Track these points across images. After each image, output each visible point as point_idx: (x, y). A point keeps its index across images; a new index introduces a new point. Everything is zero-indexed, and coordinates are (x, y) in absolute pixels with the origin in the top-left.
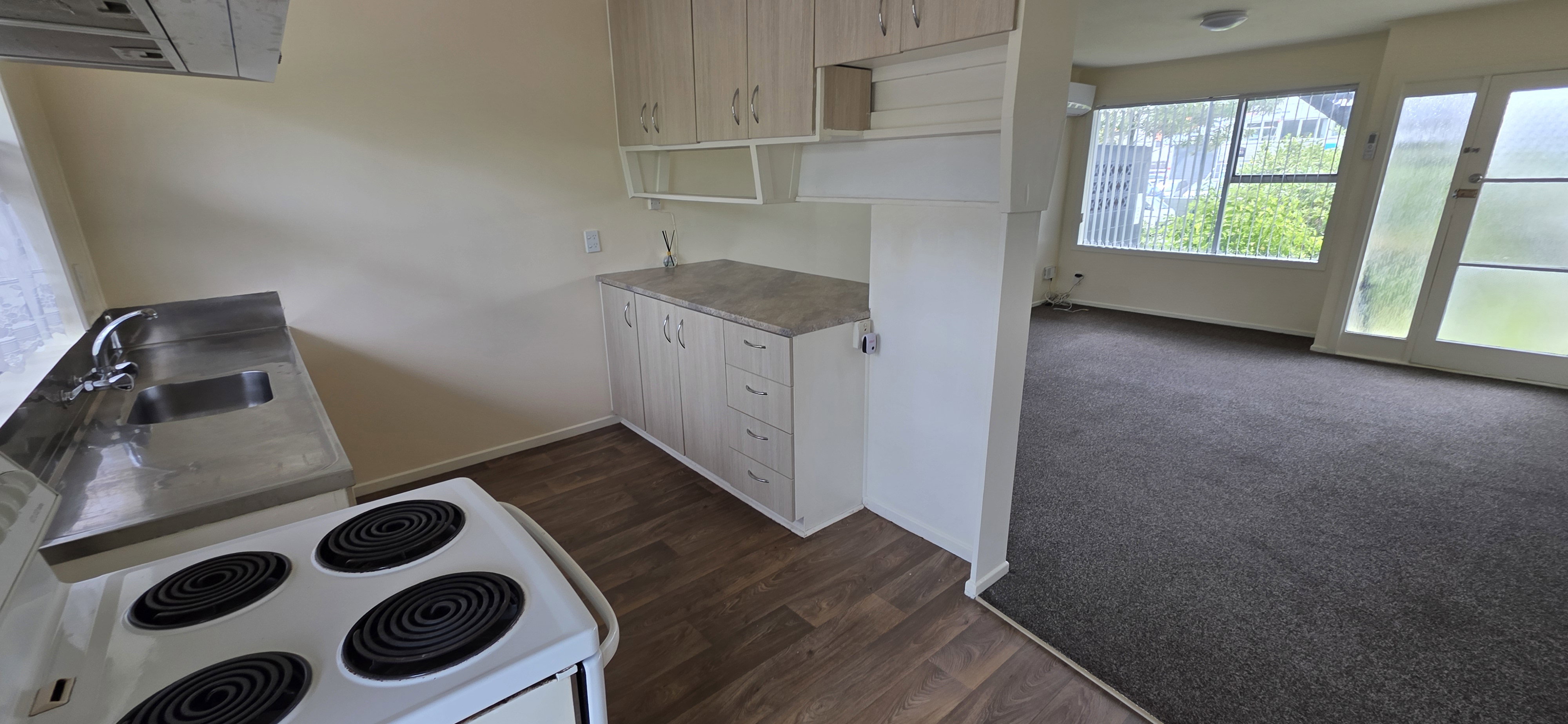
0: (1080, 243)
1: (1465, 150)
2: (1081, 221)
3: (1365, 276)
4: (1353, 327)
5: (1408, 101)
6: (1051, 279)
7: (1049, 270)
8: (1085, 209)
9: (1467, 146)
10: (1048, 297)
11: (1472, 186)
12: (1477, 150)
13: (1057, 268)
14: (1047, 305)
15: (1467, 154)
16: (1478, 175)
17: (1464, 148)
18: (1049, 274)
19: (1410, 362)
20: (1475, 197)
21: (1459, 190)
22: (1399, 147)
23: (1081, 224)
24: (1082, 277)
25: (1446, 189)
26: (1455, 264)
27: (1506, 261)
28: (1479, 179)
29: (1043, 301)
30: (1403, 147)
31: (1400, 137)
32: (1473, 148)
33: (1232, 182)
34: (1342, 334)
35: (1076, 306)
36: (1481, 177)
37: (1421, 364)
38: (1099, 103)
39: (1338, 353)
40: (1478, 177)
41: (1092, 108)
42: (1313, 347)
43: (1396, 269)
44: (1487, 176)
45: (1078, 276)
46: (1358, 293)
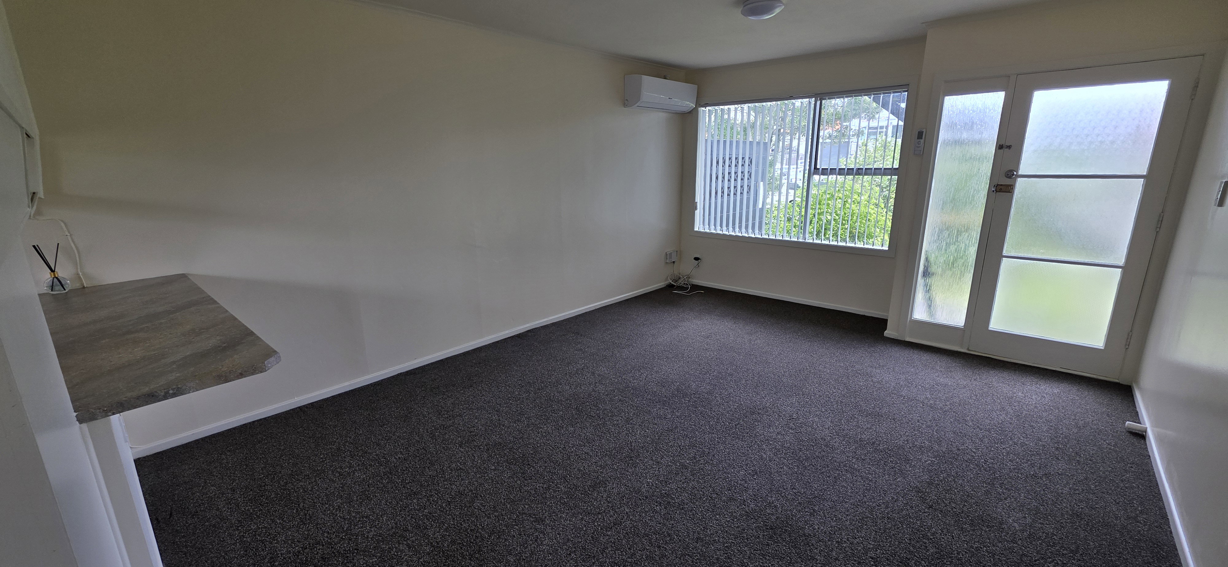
0: (696, 229)
1: (1000, 147)
2: (696, 209)
3: (925, 266)
4: (920, 313)
5: (947, 99)
6: (674, 262)
7: (671, 254)
8: (699, 199)
9: (1001, 143)
10: (671, 280)
11: (1007, 182)
12: (1009, 147)
13: (679, 253)
14: (670, 286)
15: (1002, 151)
16: (1012, 171)
17: (998, 145)
18: (671, 257)
19: (968, 349)
20: (1011, 193)
21: (998, 185)
22: (944, 143)
23: (696, 211)
24: (700, 260)
25: (986, 184)
26: (1000, 256)
27: (1043, 253)
28: (1013, 175)
29: (667, 282)
30: (947, 143)
31: (943, 135)
32: (1006, 144)
33: (814, 173)
34: (910, 321)
35: (695, 287)
36: (1015, 173)
37: (978, 352)
38: (702, 101)
39: (908, 339)
40: (1012, 173)
41: (696, 106)
42: (887, 333)
43: (950, 260)
44: (1020, 173)
45: (697, 259)
46: (920, 281)
